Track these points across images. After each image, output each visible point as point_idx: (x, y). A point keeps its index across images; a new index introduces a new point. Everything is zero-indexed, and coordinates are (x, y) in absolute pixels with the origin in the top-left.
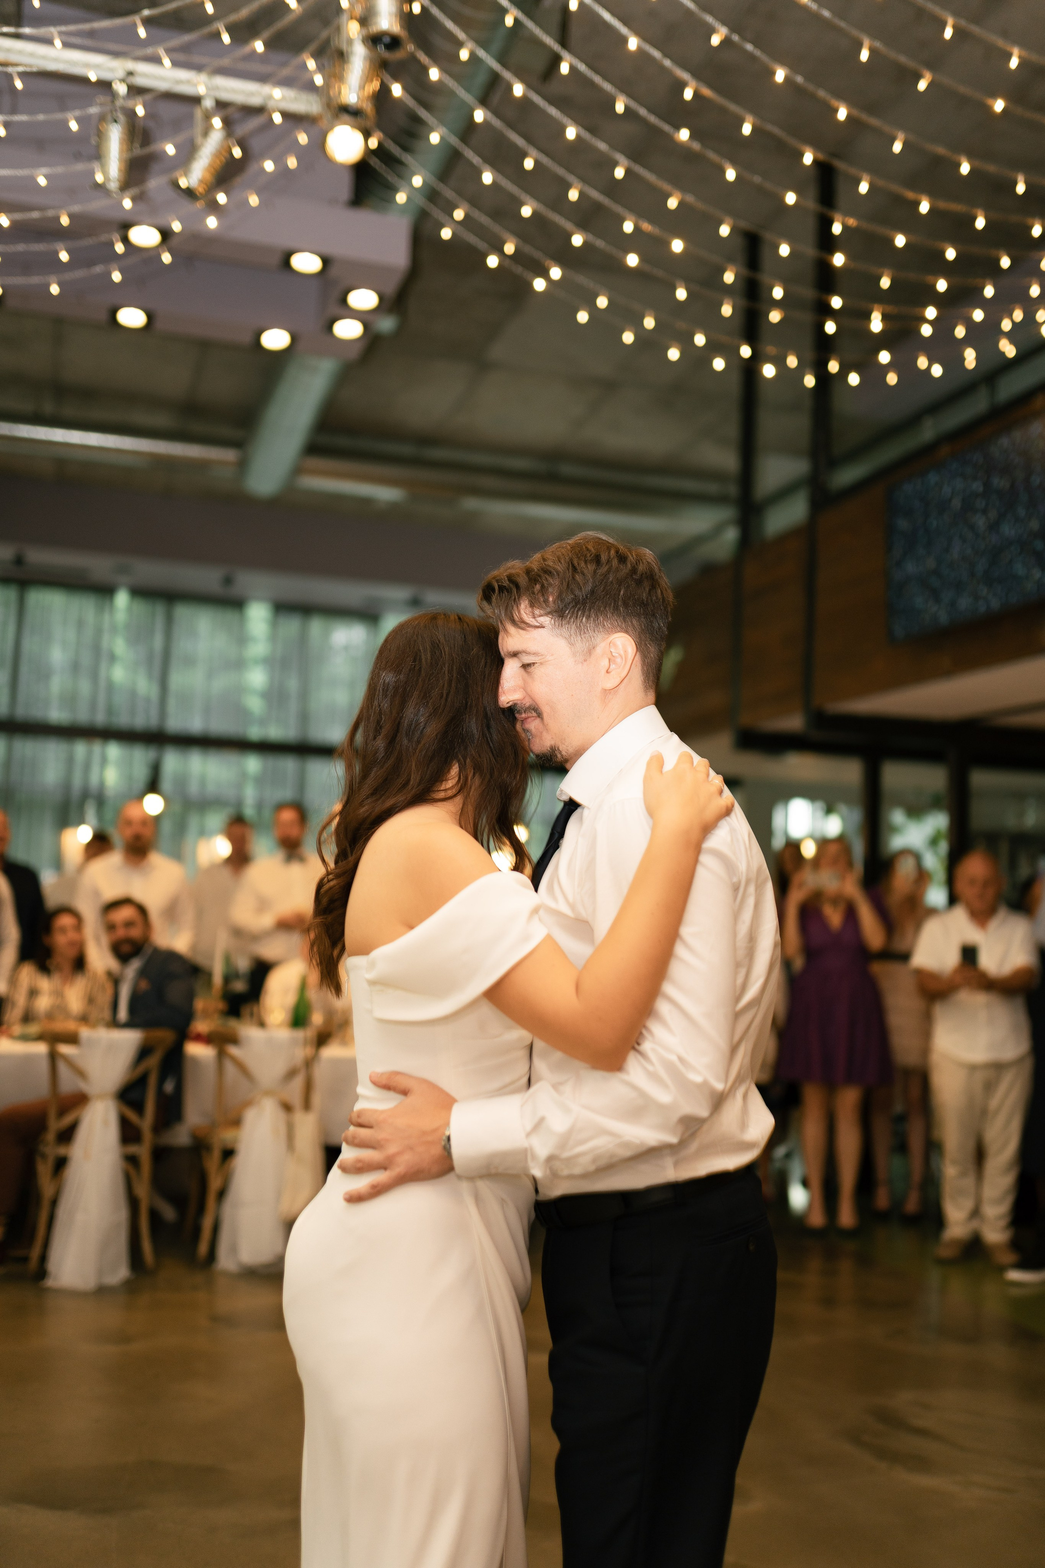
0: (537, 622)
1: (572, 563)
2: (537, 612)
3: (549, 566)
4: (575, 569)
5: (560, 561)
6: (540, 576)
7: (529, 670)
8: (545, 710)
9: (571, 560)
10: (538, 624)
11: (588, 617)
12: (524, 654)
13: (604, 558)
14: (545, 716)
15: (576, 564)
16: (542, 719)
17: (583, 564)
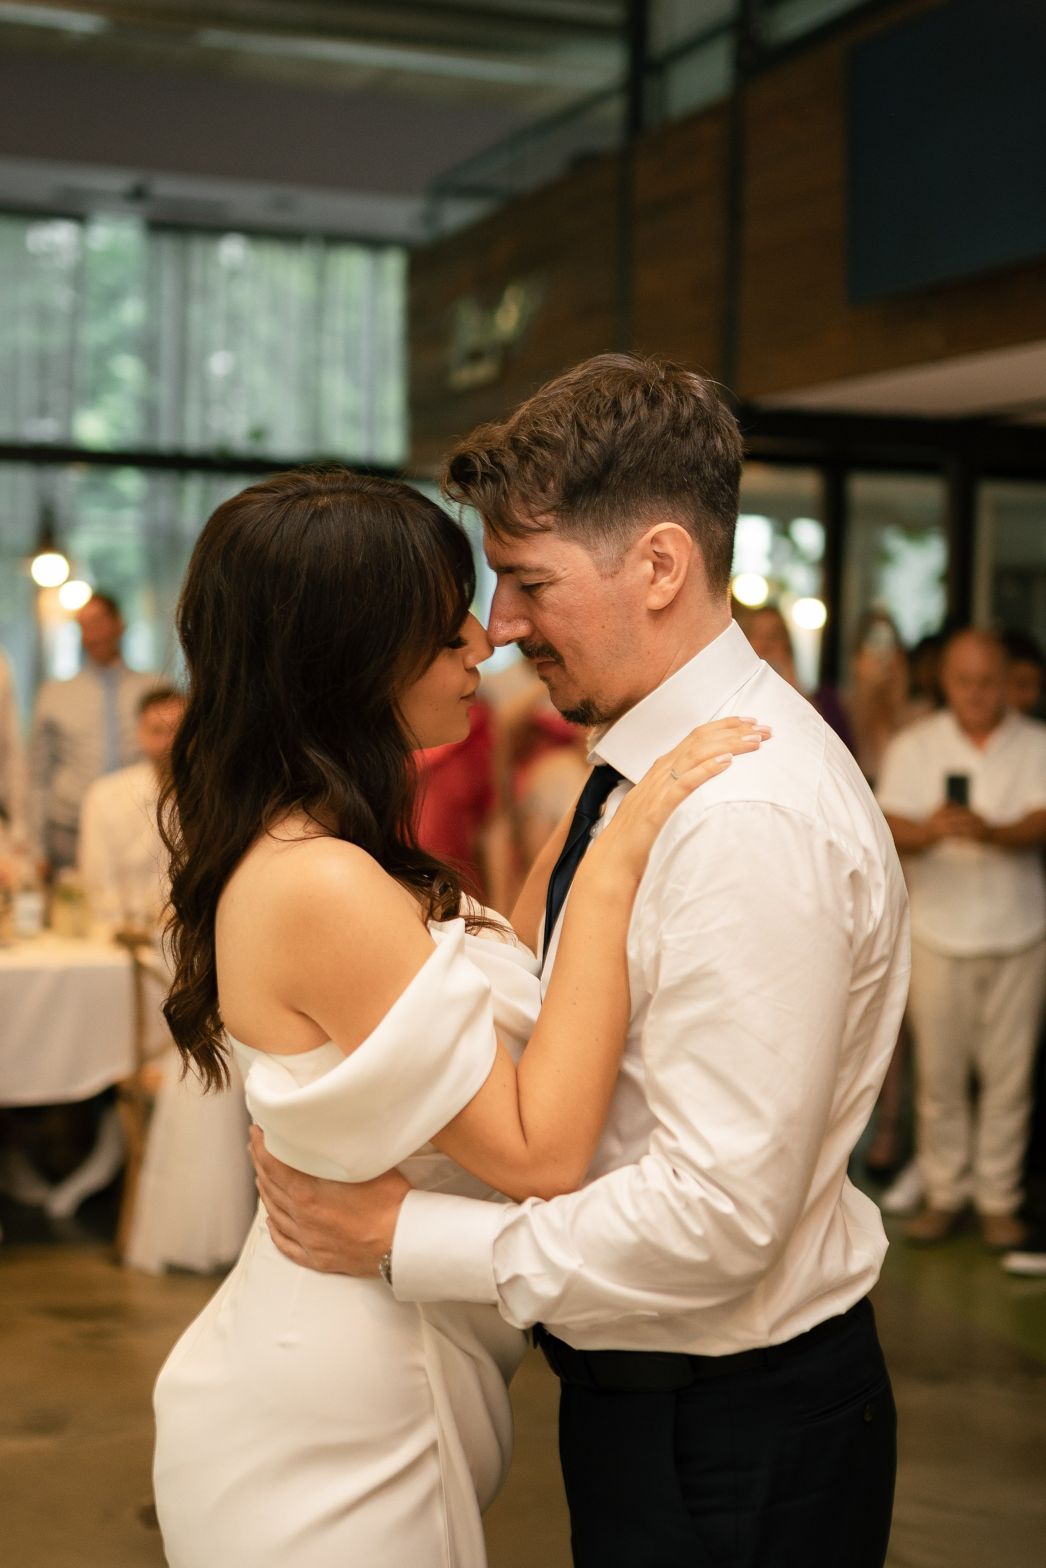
0: (535, 522)
1: (577, 423)
2: (534, 507)
3: (543, 433)
4: (583, 433)
5: (559, 423)
6: (531, 451)
7: (535, 594)
8: (566, 652)
9: (576, 416)
10: (537, 526)
11: (612, 507)
12: (523, 572)
13: (626, 405)
14: (567, 662)
15: (583, 421)
16: (563, 667)
17: (594, 424)
